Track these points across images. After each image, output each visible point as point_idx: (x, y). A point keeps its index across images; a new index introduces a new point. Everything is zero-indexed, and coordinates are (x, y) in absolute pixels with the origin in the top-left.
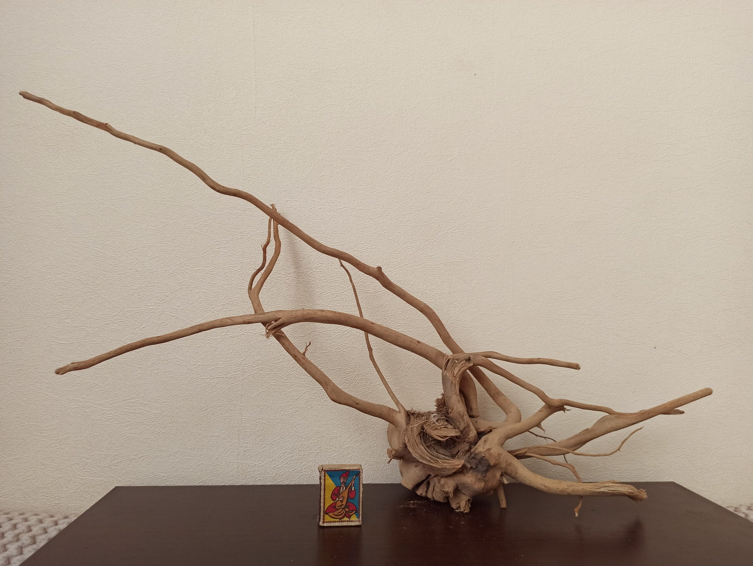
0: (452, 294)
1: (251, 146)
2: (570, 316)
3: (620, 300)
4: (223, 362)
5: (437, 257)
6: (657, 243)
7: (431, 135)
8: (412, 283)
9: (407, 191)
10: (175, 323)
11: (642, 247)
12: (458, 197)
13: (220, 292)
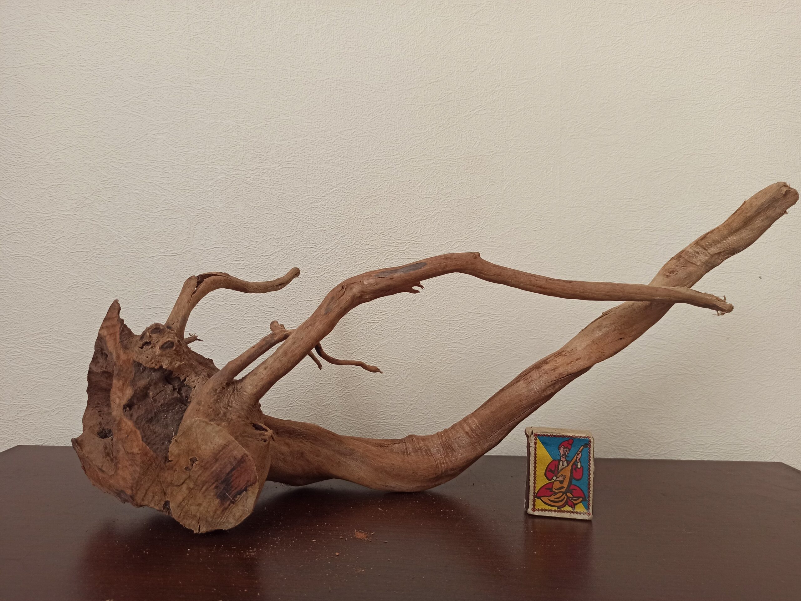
0: (475, 200)
2: (640, 232)
5: (455, 149)
6: (770, 131)
8: (419, 185)
9: (414, 56)
10: (98, 235)
11: (747, 136)
12: (486, 64)
13: (157, 194)
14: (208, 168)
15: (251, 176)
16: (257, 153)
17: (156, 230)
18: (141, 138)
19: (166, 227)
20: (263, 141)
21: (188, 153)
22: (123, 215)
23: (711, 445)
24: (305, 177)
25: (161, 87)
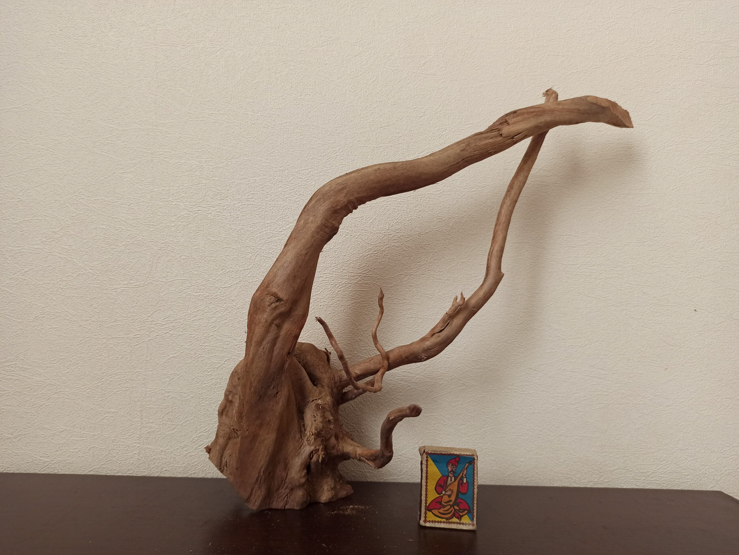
0: (423, 236)
1: (167, 45)
2: (580, 267)
3: (648, 246)
4: (124, 318)
6: (700, 173)
7: (400, 31)
8: (371, 221)
9: (367, 102)
10: (65, 267)
11: (679, 177)
12: (434, 110)
13: (122, 229)
14: (171, 204)
15: (212, 213)
16: (218, 191)
17: (120, 263)
18: (109, 176)
19: (130, 260)
20: (224, 180)
21: (153, 190)
22: (90, 249)
23: (652, 473)
24: (264, 213)
25: (130, 130)
